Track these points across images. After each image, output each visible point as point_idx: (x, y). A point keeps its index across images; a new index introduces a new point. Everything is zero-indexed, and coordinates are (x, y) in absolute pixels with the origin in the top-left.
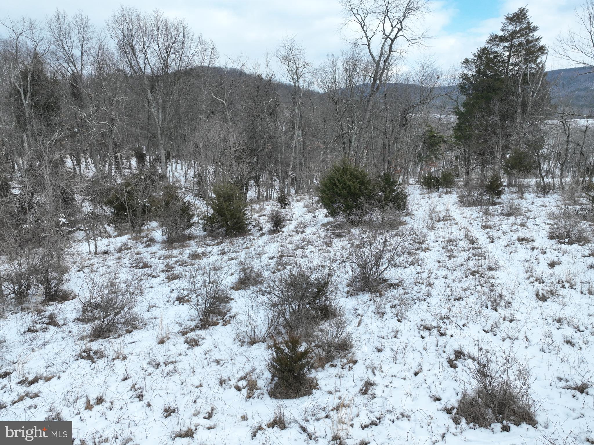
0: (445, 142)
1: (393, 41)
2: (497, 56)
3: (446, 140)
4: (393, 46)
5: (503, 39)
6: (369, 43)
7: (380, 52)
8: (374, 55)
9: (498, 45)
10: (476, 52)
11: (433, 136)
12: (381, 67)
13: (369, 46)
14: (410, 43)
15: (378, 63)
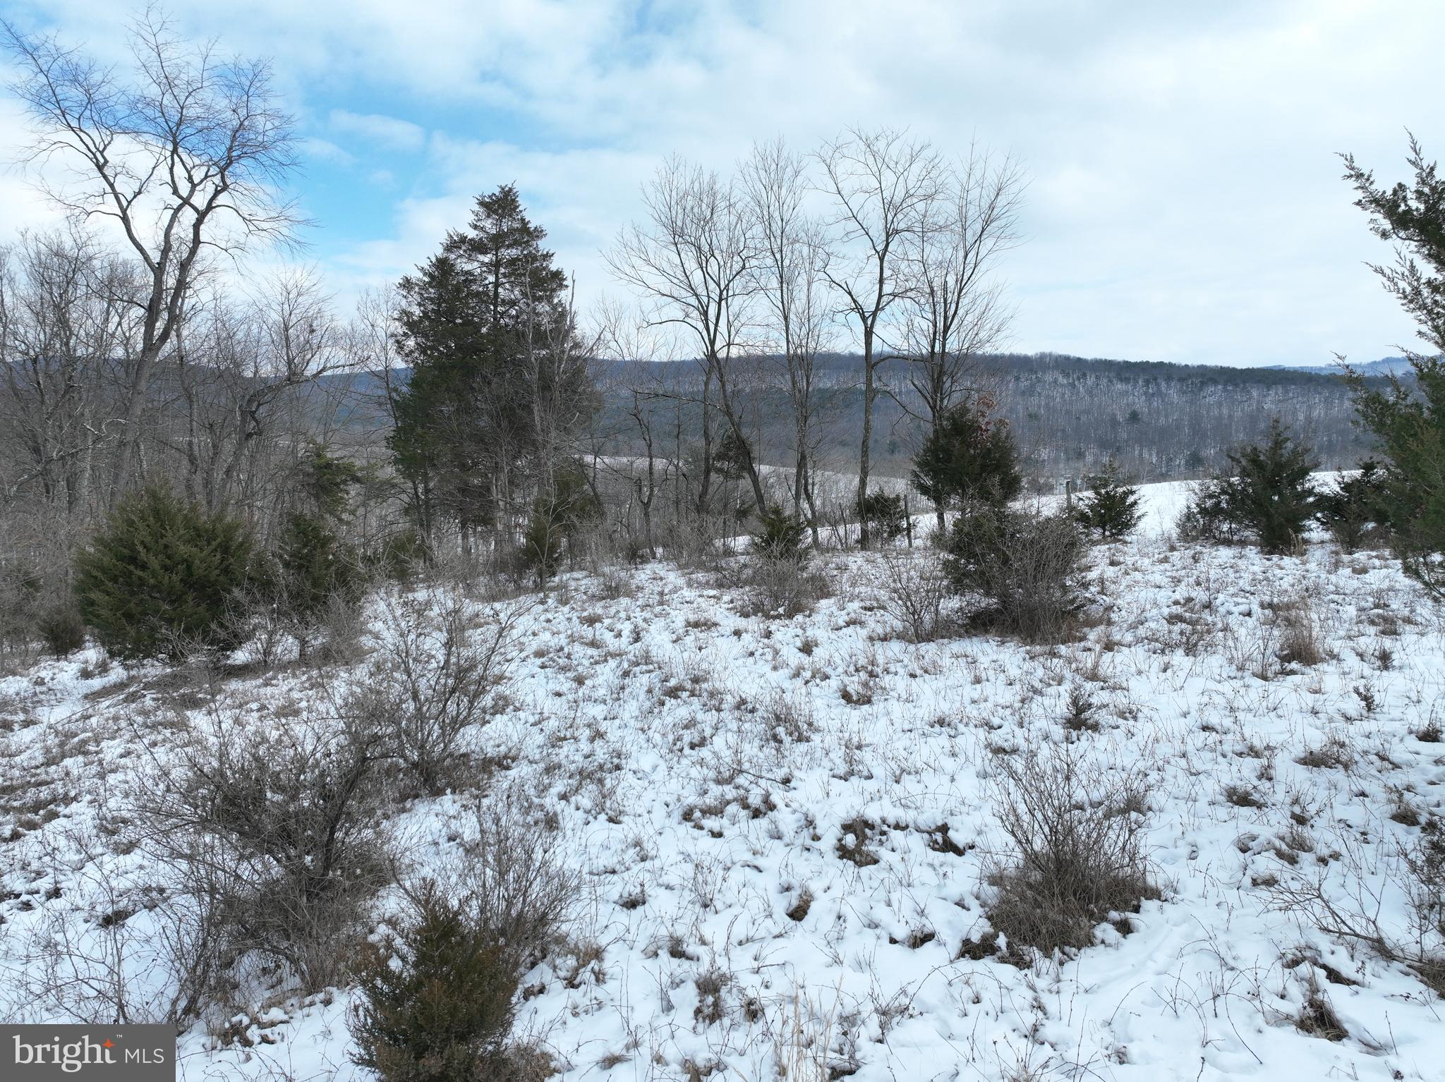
0: (357, 480)
1: (201, 216)
2: (471, 281)
3: (359, 474)
4: (202, 227)
5: (477, 247)
6: (124, 211)
7: (162, 238)
8: (148, 246)
9: (470, 259)
10: (425, 264)
11: (328, 465)
12: (170, 281)
13: (125, 220)
14: (252, 228)
15: (159, 270)
